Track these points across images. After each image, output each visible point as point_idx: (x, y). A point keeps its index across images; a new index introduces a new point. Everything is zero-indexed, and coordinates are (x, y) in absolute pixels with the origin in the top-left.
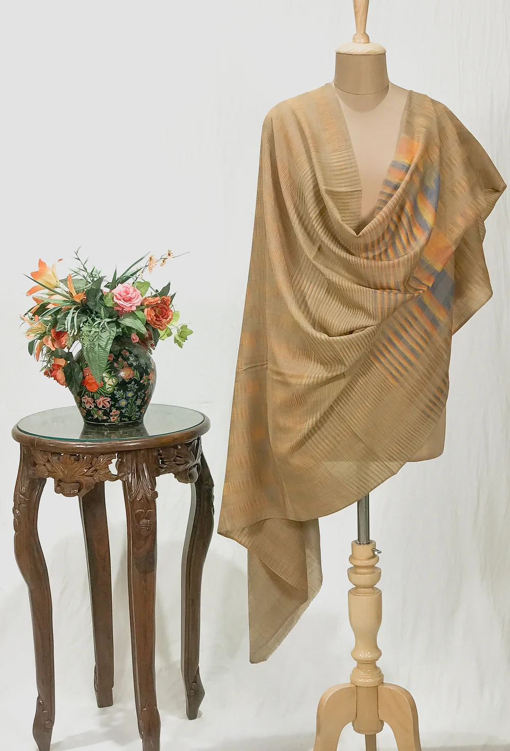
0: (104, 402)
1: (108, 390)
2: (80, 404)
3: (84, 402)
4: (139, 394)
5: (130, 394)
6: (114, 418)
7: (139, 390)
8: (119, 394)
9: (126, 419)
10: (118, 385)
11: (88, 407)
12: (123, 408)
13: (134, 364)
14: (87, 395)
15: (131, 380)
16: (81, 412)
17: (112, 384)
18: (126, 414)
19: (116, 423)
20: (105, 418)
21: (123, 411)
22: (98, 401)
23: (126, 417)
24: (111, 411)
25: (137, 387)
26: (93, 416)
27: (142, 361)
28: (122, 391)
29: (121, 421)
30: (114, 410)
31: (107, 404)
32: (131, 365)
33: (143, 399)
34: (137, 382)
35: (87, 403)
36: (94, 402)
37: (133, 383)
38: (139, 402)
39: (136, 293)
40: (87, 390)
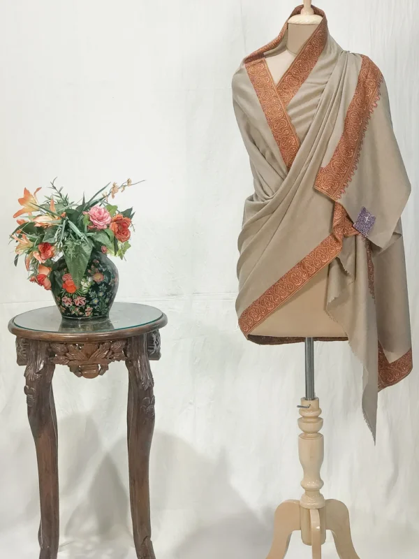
0: (80, 301)
1: (84, 291)
2: (60, 303)
3: (64, 302)
4: (108, 293)
5: (101, 294)
6: (88, 314)
7: (108, 290)
8: (92, 294)
9: (97, 314)
10: (91, 287)
11: (67, 305)
12: (95, 305)
13: (104, 270)
14: (67, 296)
15: (102, 283)
16: (61, 310)
17: (87, 286)
18: (98, 310)
19: (90, 317)
20: (81, 313)
21: (96, 308)
23: (97, 312)
24: (86, 308)
25: (106, 288)
26: (71, 312)
27: (109, 268)
28: (95, 292)
29: (94, 315)
30: (88, 307)
31: (83, 302)
32: (101, 271)
33: (111, 298)
34: (106, 285)
35: (66, 302)
36: (72, 301)
37: (103, 285)
38: (107, 300)
39: (106, 214)
40: (66, 292)
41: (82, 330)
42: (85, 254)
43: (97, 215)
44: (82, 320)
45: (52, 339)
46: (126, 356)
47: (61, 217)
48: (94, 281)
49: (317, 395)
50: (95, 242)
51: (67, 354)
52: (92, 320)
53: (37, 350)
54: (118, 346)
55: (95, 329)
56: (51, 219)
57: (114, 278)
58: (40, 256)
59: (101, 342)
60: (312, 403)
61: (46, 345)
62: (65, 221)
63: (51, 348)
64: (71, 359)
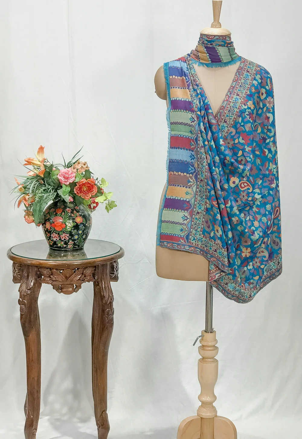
0: (65, 236)
1: (68, 230)
2: (49, 238)
3: (53, 237)
4: (85, 231)
5: (80, 232)
6: (70, 245)
8: (74, 232)
9: (77, 247)
10: (74, 226)
11: (55, 239)
12: (76, 240)
13: (83, 214)
14: (55, 233)
17: (71, 226)
18: (77, 244)
19: (71, 249)
21: (76, 242)
22: (62, 236)
23: (77, 245)
24: (69, 242)
25: (84, 228)
28: (76, 230)
30: (71, 241)
31: (67, 238)
32: (81, 215)
33: (86, 235)
35: (54, 237)
36: (59, 237)
37: (82, 225)
38: (84, 237)
40: (55, 230)
44: (65, 251)
45: (41, 265)
46: (95, 279)
48: (76, 222)
51: (51, 276)
53: (29, 272)
54: (88, 271)
57: (89, 220)
63: (39, 271)
64: (54, 280)
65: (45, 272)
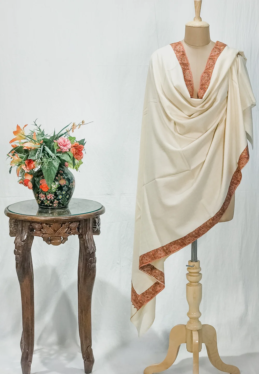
0: (51, 196)
1: (53, 191)
2: (38, 198)
4: (68, 192)
5: (64, 193)
6: (55, 204)
7: (68, 190)
8: (58, 193)
10: (58, 188)
13: (66, 177)
14: (42, 193)
15: (64, 186)
16: (38, 202)
17: (55, 187)
19: (56, 207)
20: (51, 204)
21: (60, 201)
26: (44, 204)
27: (69, 176)
28: (60, 191)
29: (59, 206)
30: (56, 201)
32: (64, 178)
33: (70, 195)
34: (67, 187)
35: (42, 197)
36: (46, 197)
38: (68, 197)
39: (69, 142)
40: (42, 191)
41: (51, 215)
42: (54, 167)
43: (63, 142)
44: (51, 209)
45: (33, 220)
46: (79, 232)
47: (40, 144)
48: (59, 184)
49: (198, 259)
50: (61, 160)
51: (42, 230)
52: (57, 209)
53: (23, 227)
54: (73, 225)
55: (59, 214)
56: (34, 145)
57: (72, 182)
58: (26, 168)
59: (63, 222)
60: (195, 264)
61: (28, 224)
62: (42, 146)
63: (31, 225)
64: (44, 233)
65: (37, 226)
